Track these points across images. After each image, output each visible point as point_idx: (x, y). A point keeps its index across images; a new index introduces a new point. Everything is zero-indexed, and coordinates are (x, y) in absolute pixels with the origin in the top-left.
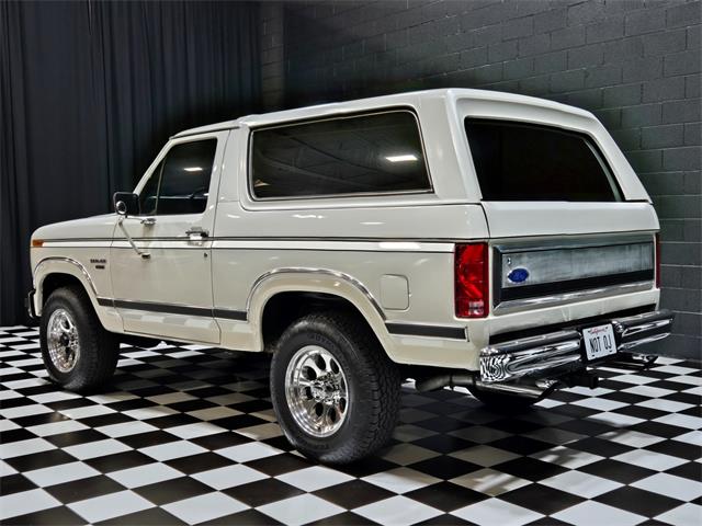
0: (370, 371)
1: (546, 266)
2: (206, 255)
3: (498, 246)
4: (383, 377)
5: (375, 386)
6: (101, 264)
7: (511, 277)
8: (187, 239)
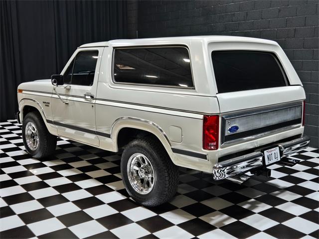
0: (164, 168)
1: (247, 123)
2: (93, 106)
3: (224, 117)
4: (170, 171)
5: (166, 174)
6: (47, 104)
7: (230, 130)
8: (84, 98)
